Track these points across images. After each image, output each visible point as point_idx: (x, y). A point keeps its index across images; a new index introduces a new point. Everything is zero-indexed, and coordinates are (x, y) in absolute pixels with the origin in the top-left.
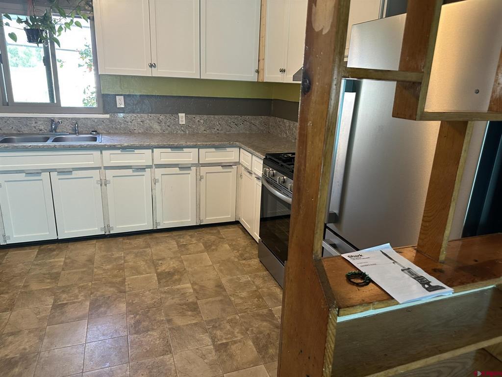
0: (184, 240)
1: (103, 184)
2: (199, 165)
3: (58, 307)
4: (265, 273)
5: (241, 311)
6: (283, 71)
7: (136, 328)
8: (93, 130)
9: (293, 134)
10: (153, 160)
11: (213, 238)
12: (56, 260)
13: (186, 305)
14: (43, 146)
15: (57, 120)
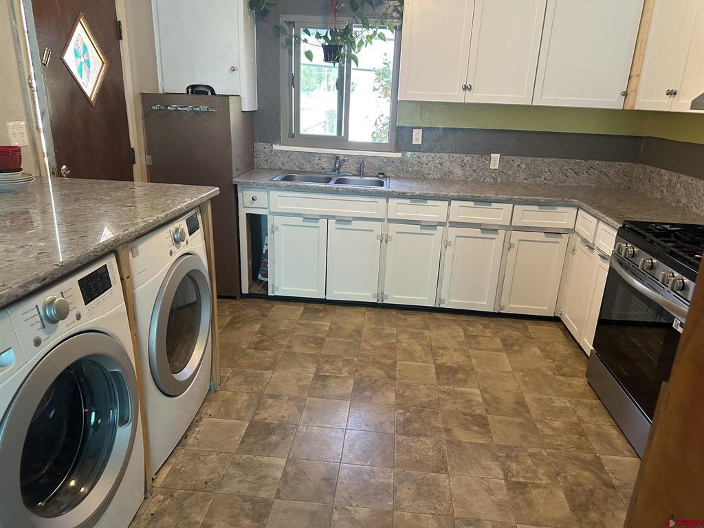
0: (474, 329)
1: (384, 241)
2: (511, 228)
3: (320, 378)
4: (594, 402)
5: (550, 446)
6: (672, 93)
7: (405, 427)
8: (380, 172)
9: (674, 193)
10: (448, 215)
11: (516, 334)
12: (322, 323)
13: (471, 417)
14: (326, 188)
15: (341, 158)
